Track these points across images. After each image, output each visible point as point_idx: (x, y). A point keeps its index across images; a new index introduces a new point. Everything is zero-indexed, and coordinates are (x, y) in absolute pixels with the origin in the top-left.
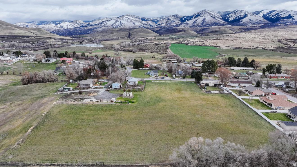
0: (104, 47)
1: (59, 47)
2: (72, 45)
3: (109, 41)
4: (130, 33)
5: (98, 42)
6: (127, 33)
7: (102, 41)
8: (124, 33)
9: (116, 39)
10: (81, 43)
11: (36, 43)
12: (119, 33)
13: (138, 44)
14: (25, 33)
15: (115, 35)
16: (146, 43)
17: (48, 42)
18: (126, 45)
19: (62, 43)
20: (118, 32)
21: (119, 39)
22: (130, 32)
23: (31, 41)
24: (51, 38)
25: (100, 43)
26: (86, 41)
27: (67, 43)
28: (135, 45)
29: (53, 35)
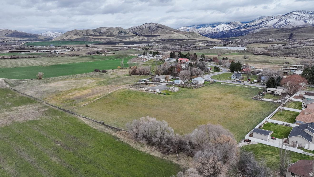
0: (246, 50)
1: (200, 49)
2: (214, 48)
3: (258, 44)
4: (292, 34)
5: (244, 45)
6: (288, 34)
7: (250, 43)
8: (285, 34)
9: (269, 41)
10: (225, 45)
11: (185, 45)
12: (277, 35)
13: (292, 48)
14: (181, 36)
15: (272, 37)
16: (306, 46)
17: (194, 45)
18: (275, 48)
19: (206, 46)
20: (276, 33)
21: (272, 41)
22: (293, 32)
23: (182, 44)
24: (200, 41)
25: (246, 46)
26: (232, 43)
27: (212, 45)
28: (287, 48)
29: (204, 38)
